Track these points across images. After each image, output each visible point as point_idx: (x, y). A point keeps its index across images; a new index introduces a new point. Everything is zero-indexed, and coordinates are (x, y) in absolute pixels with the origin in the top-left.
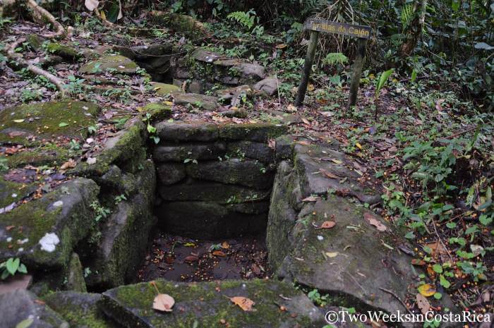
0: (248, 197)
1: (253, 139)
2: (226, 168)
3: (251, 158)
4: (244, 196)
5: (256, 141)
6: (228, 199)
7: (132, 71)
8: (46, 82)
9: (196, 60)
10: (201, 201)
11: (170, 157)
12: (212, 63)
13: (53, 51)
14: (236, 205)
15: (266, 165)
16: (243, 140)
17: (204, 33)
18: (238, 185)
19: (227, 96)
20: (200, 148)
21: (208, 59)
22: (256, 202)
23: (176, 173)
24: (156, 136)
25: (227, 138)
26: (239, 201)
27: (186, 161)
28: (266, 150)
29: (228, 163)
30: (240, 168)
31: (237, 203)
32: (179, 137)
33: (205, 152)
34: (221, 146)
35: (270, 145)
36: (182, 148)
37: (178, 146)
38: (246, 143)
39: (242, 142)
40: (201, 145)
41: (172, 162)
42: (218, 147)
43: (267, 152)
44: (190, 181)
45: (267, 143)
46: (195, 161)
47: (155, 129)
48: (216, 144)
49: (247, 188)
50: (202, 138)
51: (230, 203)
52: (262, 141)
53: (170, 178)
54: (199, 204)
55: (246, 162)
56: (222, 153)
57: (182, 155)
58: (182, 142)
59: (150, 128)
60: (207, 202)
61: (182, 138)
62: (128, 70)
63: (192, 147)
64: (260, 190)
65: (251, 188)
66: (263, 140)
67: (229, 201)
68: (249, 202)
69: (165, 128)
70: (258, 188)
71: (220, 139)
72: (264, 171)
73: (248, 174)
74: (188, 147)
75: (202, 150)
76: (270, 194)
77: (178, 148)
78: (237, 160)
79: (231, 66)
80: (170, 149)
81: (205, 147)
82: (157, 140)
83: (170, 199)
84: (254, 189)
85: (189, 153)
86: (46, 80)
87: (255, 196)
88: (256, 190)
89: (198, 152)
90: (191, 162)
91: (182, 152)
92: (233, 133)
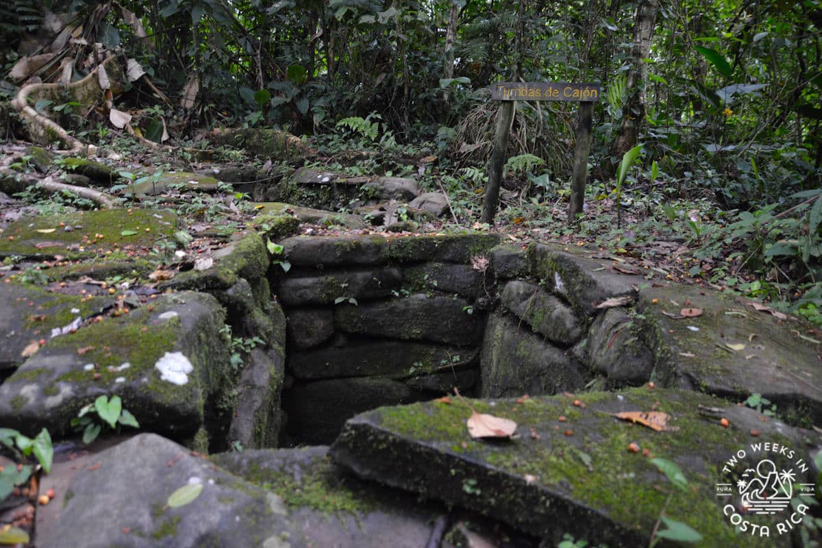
0: (444, 362)
1: (446, 257)
2: (405, 311)
3: (446, 291)
4: (436, 360)
5: (452, 262)
6: (409, 367)
7: (212, 186)
8: (73, 199)
9: (300, 185)
10: (364, 376)
11: (310, 295)
12: (328, 184)
13: (74, 167)
14: (425, 378)
15: (472, 301)
16: (431, 261)
17: (303, 150)
18: (426, 341)
19: (377, 212)
20: (360, 276)
21: (321, 179)
22: (458, 368)
23: (319, 324)
24: (283, 260)
25: (404, 258)
26: (429, 369)
27: (338, 301)
28: (470, 276)
29: (407, 304)
30: (429, 310)
31: (425, 374)
32: (324, 259)
33: (370, 285)
34: (395, 272)
35: (475, 266)
36: (330, 278)
37: (322, 275)
38: (436, 265)
39: (429, 265)
40: (360, 271)
41: (312, 306)
42: (390, 273)
43: (473, 278)
44: (341, 341)
45: (469, 263)
46: (352, 301)
47: (282, 247)
48: (387, 270)
49: (440, 345)
50: (364, 259)
51: (413, 376)
52: (461, 262)
53: (309, 334)
54: (359, 381)
55: (438, 298)
56: (398, 284)
57: (330, 292)
58: (330, 268)
59: (272, 246)
60: (372, 377)
61: (331, 259)
62: (205, 186)
63: (346, 275)
64: (463, 347)
65: (447, 345)
66: (464, 260)
67: (412, 370)
68: (446, 371)
69: (299, 245)
70: (459, 345)
71: (394, 261)
72: (470, 311)
73: (444, 319)
74: (341, 276)
75: (365, 279)
76: (478, 354)
77: (323, 279)
78: (422, 296)
79: (362, 184)
80: (309, 281)
81: (368, 274)
82: (286, 267)
83: (309, 376)
84: (453, 346)
85: (343, 285)
86: (73, 195)
87: (457, 358)
88: (455, 348)
89: (357, 283)
90: (345, 303)
91: (330, 285)
92: (414, 247)
